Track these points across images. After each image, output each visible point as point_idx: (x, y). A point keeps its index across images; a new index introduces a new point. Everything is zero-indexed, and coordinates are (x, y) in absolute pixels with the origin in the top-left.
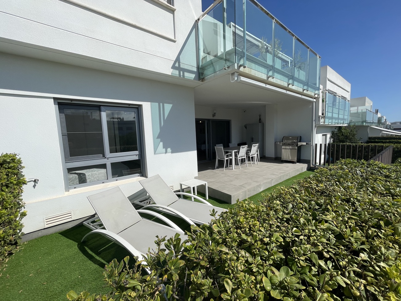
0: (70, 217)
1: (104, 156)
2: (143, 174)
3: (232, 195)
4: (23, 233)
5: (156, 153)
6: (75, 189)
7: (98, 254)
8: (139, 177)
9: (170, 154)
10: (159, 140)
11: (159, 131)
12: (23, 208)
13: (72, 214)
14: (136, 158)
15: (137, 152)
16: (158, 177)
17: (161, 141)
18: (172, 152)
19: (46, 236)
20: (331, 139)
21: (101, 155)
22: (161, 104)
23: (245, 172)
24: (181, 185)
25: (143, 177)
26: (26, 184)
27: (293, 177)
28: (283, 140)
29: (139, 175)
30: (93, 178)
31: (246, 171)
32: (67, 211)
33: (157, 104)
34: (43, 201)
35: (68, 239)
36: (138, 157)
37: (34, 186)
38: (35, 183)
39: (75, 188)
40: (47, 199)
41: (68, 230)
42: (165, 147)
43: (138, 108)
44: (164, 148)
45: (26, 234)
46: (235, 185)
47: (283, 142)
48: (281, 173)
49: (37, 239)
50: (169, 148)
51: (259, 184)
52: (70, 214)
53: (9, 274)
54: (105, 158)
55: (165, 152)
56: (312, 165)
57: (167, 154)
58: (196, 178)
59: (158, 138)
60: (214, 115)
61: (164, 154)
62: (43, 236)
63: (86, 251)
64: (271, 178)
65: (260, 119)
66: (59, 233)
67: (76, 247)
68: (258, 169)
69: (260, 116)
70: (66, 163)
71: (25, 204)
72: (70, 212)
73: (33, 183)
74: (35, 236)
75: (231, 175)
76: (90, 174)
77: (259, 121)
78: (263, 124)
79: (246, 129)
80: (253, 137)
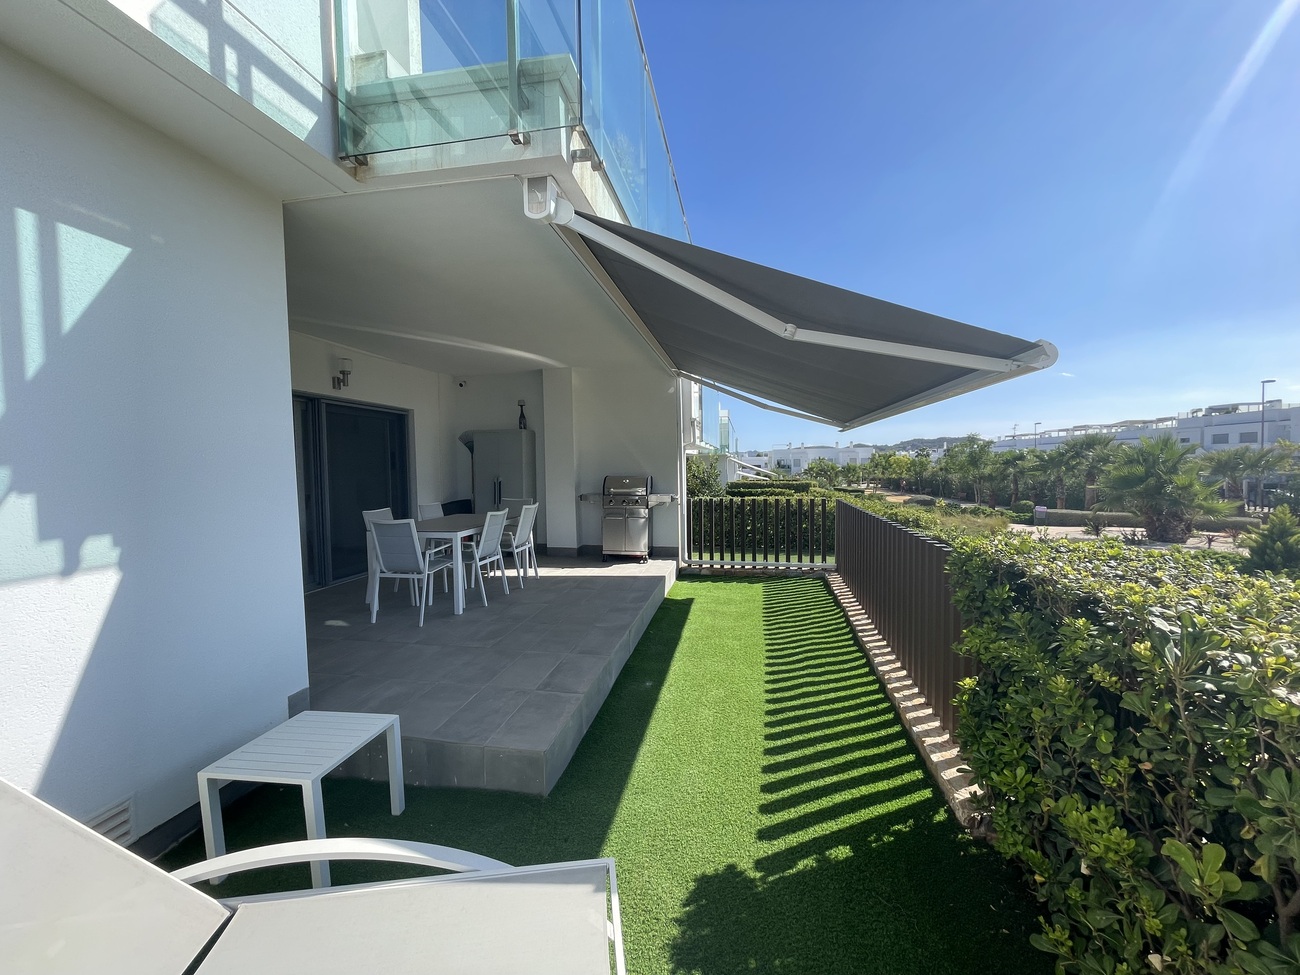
27: (660, 608)
28: (606, 489)
42: (63, 529)
47: (604, 494)
55: (60, 566)
56: (684, 560)
61: (52, 585)
65: (522, 416)
69: (522, 406)
77: (520, 423)
78: (533, 434)
79: (471, 449)
80: (500, 479)
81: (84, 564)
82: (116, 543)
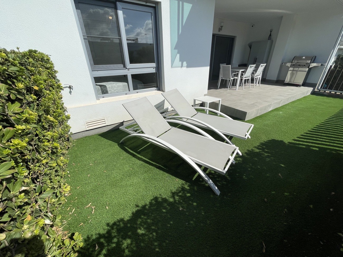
0: (104, 122)
1: (125, 66)
2: (160, 87)
3: (248, 112)
4: (71, 133)
5: (172, 66)
6: (104, 99)
7: (139, 153)
8: (156, 91)
9: (185, 68)
10: (176, 51)
11: (176, 40)
12: (66, 112)
13: (106, 120)
14: (153, 71)
15: (154, 65)
16: (176, 91)
17: (178, 53)
18: (188, 67)
19: (89, 136)
20: (333, 64)
21: (122, 66)
22: (181, 2)
23: (250, 93)
24: (195, 101)
25: (160, 91)
26: (63, 90)
27: (298, 100)
28: (293, 61)
29: (156, 88)
30: (113, 90)
31: (250, 91)
32: (102, 118)
33: (177, 2)
34: (80, 107)
35: (108, 140)
36: (155, 69)
37: (70, 92)
38: (70, 90)
39: (103, 97)
40: (83, 105)
41: (104, 133)
42: (182, 60)
43: (155, 8)
44: (180, 61)
45: (74, 134)
46: (246, 104)
47: (292, 63)
48: (288, 95)
49: (83, 138)
50: (185, 61)
51: (270, 104)
52: (104, 120)
53: (74, 162)
54: (126, 68)
55: (181, 66)
56: (318, 89)
57: (183, 68)
58: (205, 95)
59: (175, 48)
60: (220, 29)
61: (180, 68)
62: (87, 136)
63: (127, 150)
64: (280, 99)
65: (270, 35)
66: (98, 135)
67: (117, 146)
68: (262, 90)
69: (271, 31)
70: (92, 71)
71: (67, 108)
72: (104, 119)
73: (68, 89)
74: (80, 136)
75: (237, 95)
76: (110, 86)
77: (269, 38)
78: (272, 41)
79: (250, 48)
80: (257, 57)
81: (183, 66)
82: (186, 63)
